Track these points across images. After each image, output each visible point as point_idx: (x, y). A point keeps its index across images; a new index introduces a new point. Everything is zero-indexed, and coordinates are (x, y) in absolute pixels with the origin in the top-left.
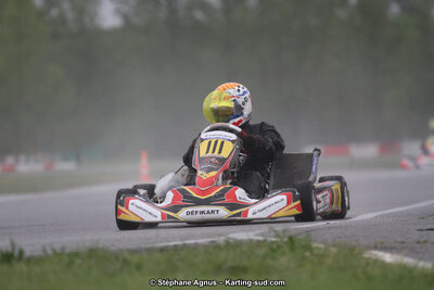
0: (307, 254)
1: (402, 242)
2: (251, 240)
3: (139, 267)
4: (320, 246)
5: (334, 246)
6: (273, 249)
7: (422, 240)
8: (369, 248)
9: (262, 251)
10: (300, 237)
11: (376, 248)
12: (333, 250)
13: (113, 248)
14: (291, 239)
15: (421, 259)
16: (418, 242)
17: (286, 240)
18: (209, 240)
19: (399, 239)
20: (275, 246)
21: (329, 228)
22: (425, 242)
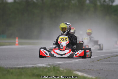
0: (58, 72)
1: (84, 70)
2: (43, 67)
3: (12, 73)
4: (62, 69)
5: (66, 69)
6: (49, 70)
7: (90, 69)
8: (75, 71)
9: (46, 70)
10: (57, 66)
11: (77, 71)
12: (65, 71)
13: (6, 67)
14: (54, 67)
15: (89, 75)
16: (88, 70)
17: (53, 67)
18: (32, 66)
19: (84, 68)
20: (49, 69)
21: (65, 64)
22: (90, 70)
